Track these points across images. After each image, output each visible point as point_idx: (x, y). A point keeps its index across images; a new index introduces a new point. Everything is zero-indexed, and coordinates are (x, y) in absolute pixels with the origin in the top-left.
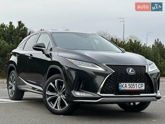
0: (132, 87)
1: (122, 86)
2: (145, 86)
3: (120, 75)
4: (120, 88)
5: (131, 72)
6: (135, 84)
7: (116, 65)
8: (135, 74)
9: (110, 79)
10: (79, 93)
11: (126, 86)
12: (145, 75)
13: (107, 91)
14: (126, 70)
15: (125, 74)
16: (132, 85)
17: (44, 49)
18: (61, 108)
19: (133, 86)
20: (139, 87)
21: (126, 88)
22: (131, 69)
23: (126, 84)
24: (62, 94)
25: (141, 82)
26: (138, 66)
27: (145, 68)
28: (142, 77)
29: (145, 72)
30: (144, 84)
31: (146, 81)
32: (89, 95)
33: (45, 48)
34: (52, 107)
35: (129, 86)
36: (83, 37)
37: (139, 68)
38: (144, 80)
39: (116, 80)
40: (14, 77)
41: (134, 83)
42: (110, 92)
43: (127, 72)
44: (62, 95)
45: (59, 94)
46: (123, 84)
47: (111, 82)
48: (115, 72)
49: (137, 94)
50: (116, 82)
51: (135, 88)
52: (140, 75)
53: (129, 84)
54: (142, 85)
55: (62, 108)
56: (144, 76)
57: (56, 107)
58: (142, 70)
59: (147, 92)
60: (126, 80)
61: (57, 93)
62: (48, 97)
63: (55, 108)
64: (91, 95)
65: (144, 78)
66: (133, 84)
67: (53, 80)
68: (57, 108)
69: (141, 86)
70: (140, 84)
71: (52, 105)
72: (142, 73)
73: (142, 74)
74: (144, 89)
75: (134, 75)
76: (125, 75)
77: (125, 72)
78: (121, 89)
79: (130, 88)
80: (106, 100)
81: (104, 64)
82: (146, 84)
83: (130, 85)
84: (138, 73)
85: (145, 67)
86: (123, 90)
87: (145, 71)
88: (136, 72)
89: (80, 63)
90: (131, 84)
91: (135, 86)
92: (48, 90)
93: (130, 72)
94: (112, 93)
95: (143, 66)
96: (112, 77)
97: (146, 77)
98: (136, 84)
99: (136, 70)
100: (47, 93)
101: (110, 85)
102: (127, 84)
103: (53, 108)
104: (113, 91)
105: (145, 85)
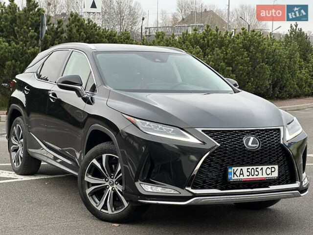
0: (253, 174)
1: (234, 173)
2: (279, 169)
3: (231, 152)
4: (229, 177)
5: (252, 144)
6: (260, 167)
7: (223, 132)
8: (259, 149)
9: (212, 160)
10: (150, 186)
11: (241, 173)
12: (280, 150)
13: (204, 182)
14: (242, 141)
15: (240, 149)
16: (253, 170)
17: (79, 87)
18: (113, 209)
19: (256, 171)
20: (268, 174)
21: (242, 177)
22: (252, 138)
23: (241, 169)
24: (116, 182)
25: (271, 164)
26: (266, 130)
27: (280, 135)
28: (274, 153)
29: (279, 144)
30: (276, 167)
31: (281, 160)
32: (170, 191)
33: (81, 85)
34: (97, 206)
35: (248, 171)
36: (157, 60)
37: (267, 135)
38: (277, 159)
39: (223, 160)
40: (21, 132)
41: (257, 167)
42: (211, 185)
43: (243, 144)
44: (116, 184)
45: (110, 182)
46: (235, 169)
47: (212, 166)
48: (221, 146)
49: (262, 186)
50: (222, 165)
51: (260, 176)
52: (270, 149)
53: (248, 169)
54: (273, 170)
55: (115, 210)
56: (277, 151)
57: (105, 207)
58: (273, 139)
59: (283, 181)
60: (243, 160)
61: (107, 180)
62: (89, 188)
63: (102, 208)
64: (173, 192)
65: (277, 154)
66: (255, 167)
67: (99, 154)
68: (107, 210)
69: (272, 172)
70: (270, 167)
71: (97, 203)
72: (273, 144)
73: (274, 147)
74: (277, 176)
75: (258, 151)
76: (240, 152)
77: (240, 146)
78: (233, 178)
79: (251, 177)
80: (203, 200)
81: (200, 130)
82: (282, 165)
83: (250, 170)
84: (266, 145)
85: (279, 130)
86: (235, 181)
87: (279, 141)
88: (262, 144)
89: (152, 127)
90: (251, 167)
91: (260, 172)
92: (89, 172)
93: (250, 144)
94: (215, 188)
95: (275, 130)
96: (215, 156)
97: (280, 152)
98: (262, 169)
99: (261, 141)
100: (86, 179)
101: (211, 172)
102: (245, 169)
103: (99, 208)
104: (217, 182)
105: (279, 167)
